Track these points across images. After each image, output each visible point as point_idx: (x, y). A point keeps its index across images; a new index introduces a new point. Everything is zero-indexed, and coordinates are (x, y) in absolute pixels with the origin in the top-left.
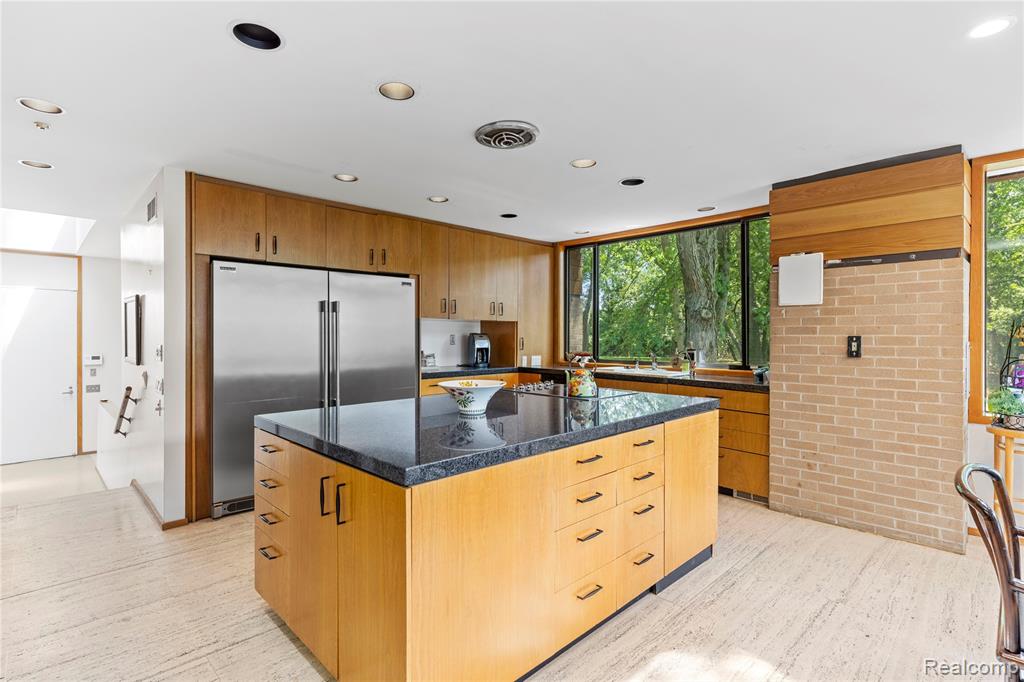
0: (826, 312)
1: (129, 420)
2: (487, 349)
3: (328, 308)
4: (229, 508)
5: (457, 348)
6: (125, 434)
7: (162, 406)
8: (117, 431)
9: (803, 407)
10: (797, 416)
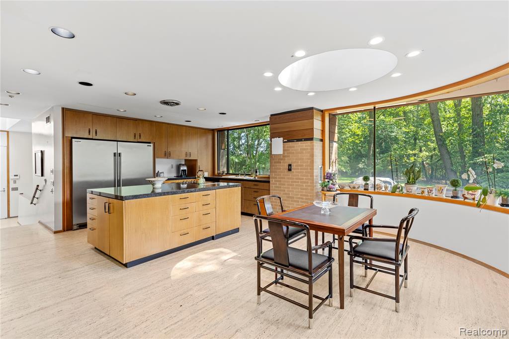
0: (284, 156)
1: (37, 198)
2: (185, 170)
3: (117, 155)
4: (79, 227)
5: (174, 170)
6: (35, 204)
7: (53, 190)
8: (32, 203)
9: (278, 187)
10: (276, 190)
